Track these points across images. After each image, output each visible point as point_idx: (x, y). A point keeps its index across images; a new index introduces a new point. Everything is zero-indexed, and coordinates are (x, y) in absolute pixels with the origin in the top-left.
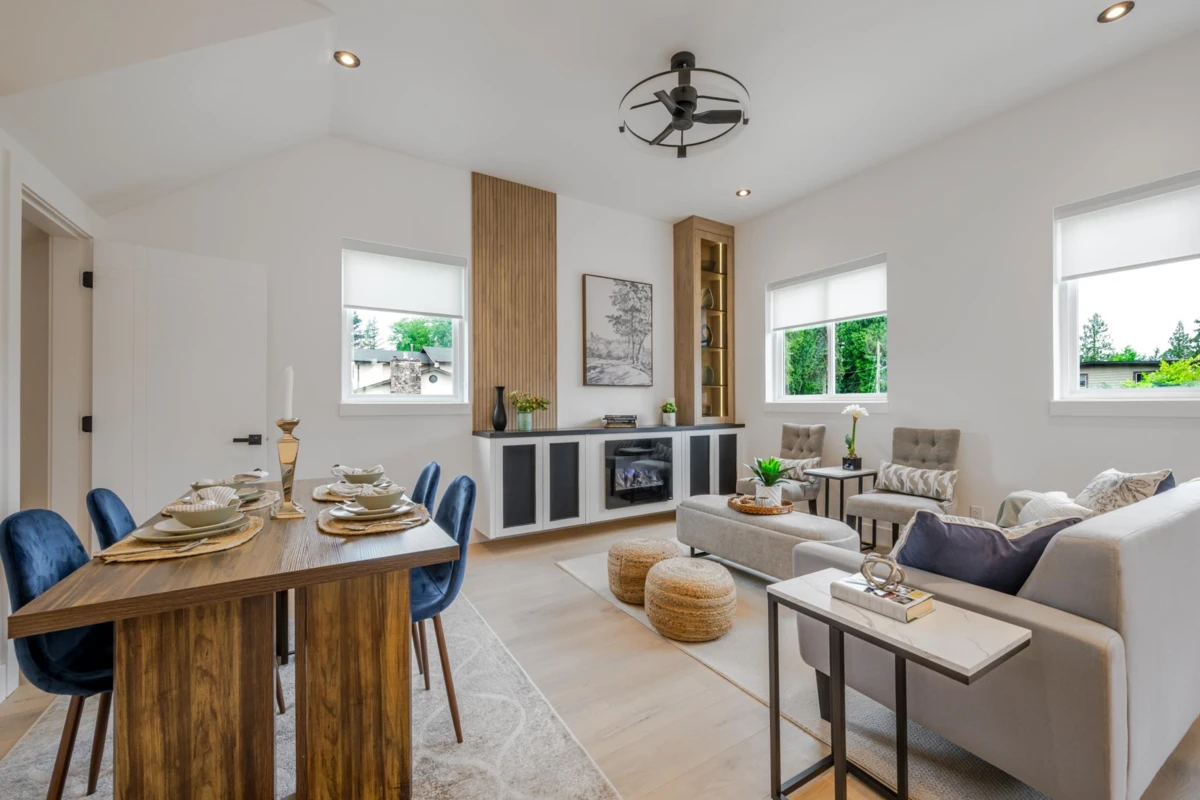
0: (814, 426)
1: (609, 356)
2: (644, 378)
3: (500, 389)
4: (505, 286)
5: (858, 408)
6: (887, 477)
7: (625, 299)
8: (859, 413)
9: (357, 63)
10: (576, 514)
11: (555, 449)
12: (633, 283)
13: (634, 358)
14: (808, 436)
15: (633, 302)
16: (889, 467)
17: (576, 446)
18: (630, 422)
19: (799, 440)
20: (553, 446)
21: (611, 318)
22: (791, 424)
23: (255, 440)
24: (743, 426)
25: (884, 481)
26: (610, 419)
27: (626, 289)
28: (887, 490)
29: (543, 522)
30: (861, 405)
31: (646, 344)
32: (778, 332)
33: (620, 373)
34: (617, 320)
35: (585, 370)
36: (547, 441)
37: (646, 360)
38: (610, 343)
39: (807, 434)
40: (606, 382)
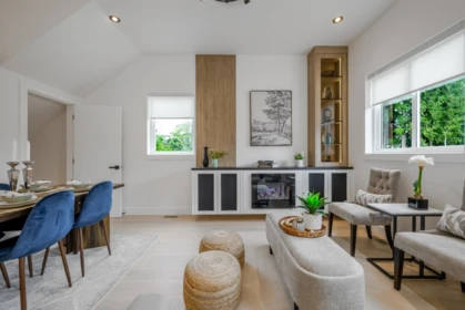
0: (392, 171)
1: (264, 130)
2: (287, 141)
3: (206, 149)
4: (210, 103)
5: (423, 158)
6: (448, 221)
7: (274, 101)
8: (423, 162)
9: (119, 21)
10: (235, 209)
11: (224, 177)
12: (279, 92)
13: (280, 131)
14: (387, 178)
15: (279, 100)
16: (453, 212)
17: (235, 175)
18: (269, 164)
19: (381, 181)
20: (223, 175)
21: (266, 111)
22: (376, 169)
23: (117, 168)
24: (352, 168)
25: (445, 224)
26: (260, 162)
27: (273, 96)
28: (448, 233)
29: (218, 210)
30: (427, 156)
31: (288, 122)
32: (376, 107)
33: (271, 138)
34: (269, 112)
35: (251, 138)
36: (221, 172)
37: (288, 131)
38: (264, 124)
39: (387, 176)
40: (263, 143)
